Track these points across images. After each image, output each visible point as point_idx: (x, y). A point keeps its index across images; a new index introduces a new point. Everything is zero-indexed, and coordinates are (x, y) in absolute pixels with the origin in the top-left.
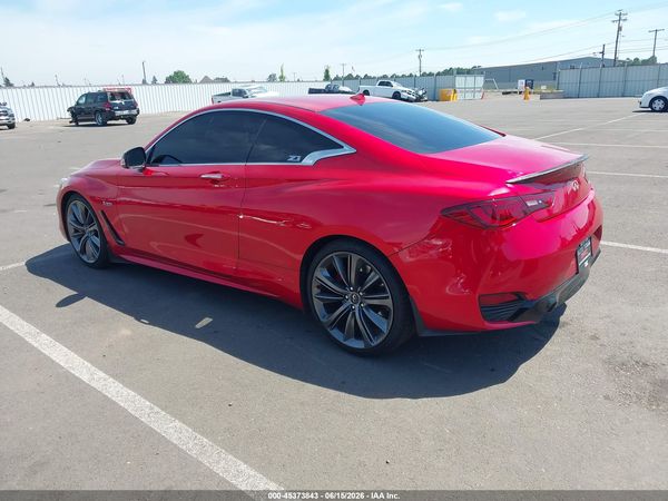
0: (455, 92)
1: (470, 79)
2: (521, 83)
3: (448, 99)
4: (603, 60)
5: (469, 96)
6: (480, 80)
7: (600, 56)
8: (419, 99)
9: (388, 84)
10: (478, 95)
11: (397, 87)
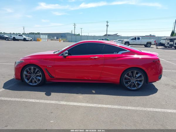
0: (41, 39)
1: (44, 36)
2: (55, 38)
3: (39, 41)
4: (72, 34)
5: (44, 40)
6: (47, 36)
7: (71, 33)
8: (31, 40)
9: (21, 36)
10: (46, 40)
11: (24, 37)
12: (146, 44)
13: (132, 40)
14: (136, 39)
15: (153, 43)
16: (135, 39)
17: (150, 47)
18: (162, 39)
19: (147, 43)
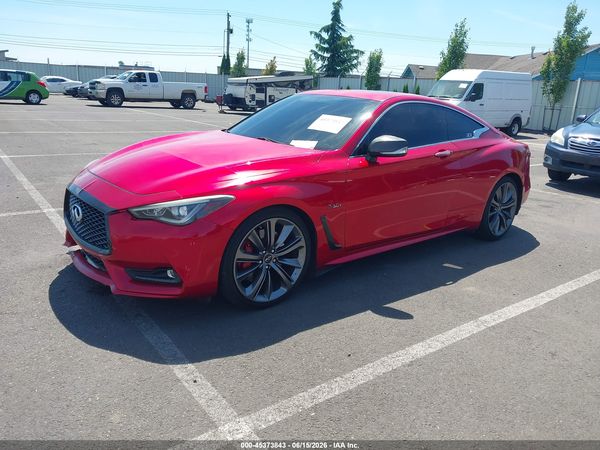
12: (180, 97)
13: (130, 81)
14: (145, 81)
15: (200, 94)
16: (140, 78)
17: (192, 108)
18: (231, 84)
19: (185, 94)
